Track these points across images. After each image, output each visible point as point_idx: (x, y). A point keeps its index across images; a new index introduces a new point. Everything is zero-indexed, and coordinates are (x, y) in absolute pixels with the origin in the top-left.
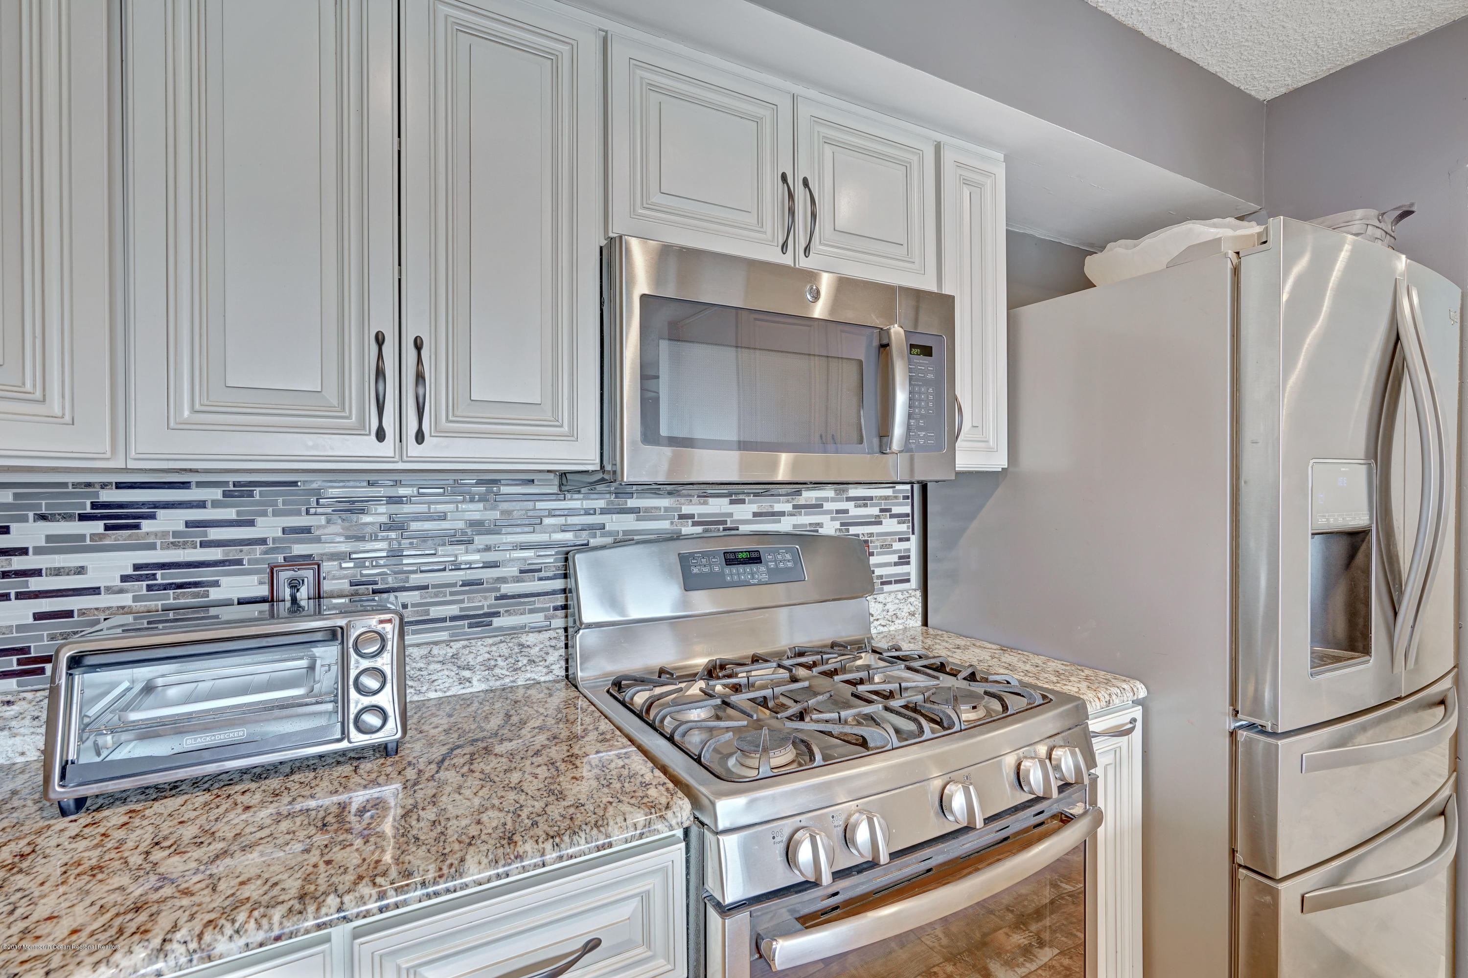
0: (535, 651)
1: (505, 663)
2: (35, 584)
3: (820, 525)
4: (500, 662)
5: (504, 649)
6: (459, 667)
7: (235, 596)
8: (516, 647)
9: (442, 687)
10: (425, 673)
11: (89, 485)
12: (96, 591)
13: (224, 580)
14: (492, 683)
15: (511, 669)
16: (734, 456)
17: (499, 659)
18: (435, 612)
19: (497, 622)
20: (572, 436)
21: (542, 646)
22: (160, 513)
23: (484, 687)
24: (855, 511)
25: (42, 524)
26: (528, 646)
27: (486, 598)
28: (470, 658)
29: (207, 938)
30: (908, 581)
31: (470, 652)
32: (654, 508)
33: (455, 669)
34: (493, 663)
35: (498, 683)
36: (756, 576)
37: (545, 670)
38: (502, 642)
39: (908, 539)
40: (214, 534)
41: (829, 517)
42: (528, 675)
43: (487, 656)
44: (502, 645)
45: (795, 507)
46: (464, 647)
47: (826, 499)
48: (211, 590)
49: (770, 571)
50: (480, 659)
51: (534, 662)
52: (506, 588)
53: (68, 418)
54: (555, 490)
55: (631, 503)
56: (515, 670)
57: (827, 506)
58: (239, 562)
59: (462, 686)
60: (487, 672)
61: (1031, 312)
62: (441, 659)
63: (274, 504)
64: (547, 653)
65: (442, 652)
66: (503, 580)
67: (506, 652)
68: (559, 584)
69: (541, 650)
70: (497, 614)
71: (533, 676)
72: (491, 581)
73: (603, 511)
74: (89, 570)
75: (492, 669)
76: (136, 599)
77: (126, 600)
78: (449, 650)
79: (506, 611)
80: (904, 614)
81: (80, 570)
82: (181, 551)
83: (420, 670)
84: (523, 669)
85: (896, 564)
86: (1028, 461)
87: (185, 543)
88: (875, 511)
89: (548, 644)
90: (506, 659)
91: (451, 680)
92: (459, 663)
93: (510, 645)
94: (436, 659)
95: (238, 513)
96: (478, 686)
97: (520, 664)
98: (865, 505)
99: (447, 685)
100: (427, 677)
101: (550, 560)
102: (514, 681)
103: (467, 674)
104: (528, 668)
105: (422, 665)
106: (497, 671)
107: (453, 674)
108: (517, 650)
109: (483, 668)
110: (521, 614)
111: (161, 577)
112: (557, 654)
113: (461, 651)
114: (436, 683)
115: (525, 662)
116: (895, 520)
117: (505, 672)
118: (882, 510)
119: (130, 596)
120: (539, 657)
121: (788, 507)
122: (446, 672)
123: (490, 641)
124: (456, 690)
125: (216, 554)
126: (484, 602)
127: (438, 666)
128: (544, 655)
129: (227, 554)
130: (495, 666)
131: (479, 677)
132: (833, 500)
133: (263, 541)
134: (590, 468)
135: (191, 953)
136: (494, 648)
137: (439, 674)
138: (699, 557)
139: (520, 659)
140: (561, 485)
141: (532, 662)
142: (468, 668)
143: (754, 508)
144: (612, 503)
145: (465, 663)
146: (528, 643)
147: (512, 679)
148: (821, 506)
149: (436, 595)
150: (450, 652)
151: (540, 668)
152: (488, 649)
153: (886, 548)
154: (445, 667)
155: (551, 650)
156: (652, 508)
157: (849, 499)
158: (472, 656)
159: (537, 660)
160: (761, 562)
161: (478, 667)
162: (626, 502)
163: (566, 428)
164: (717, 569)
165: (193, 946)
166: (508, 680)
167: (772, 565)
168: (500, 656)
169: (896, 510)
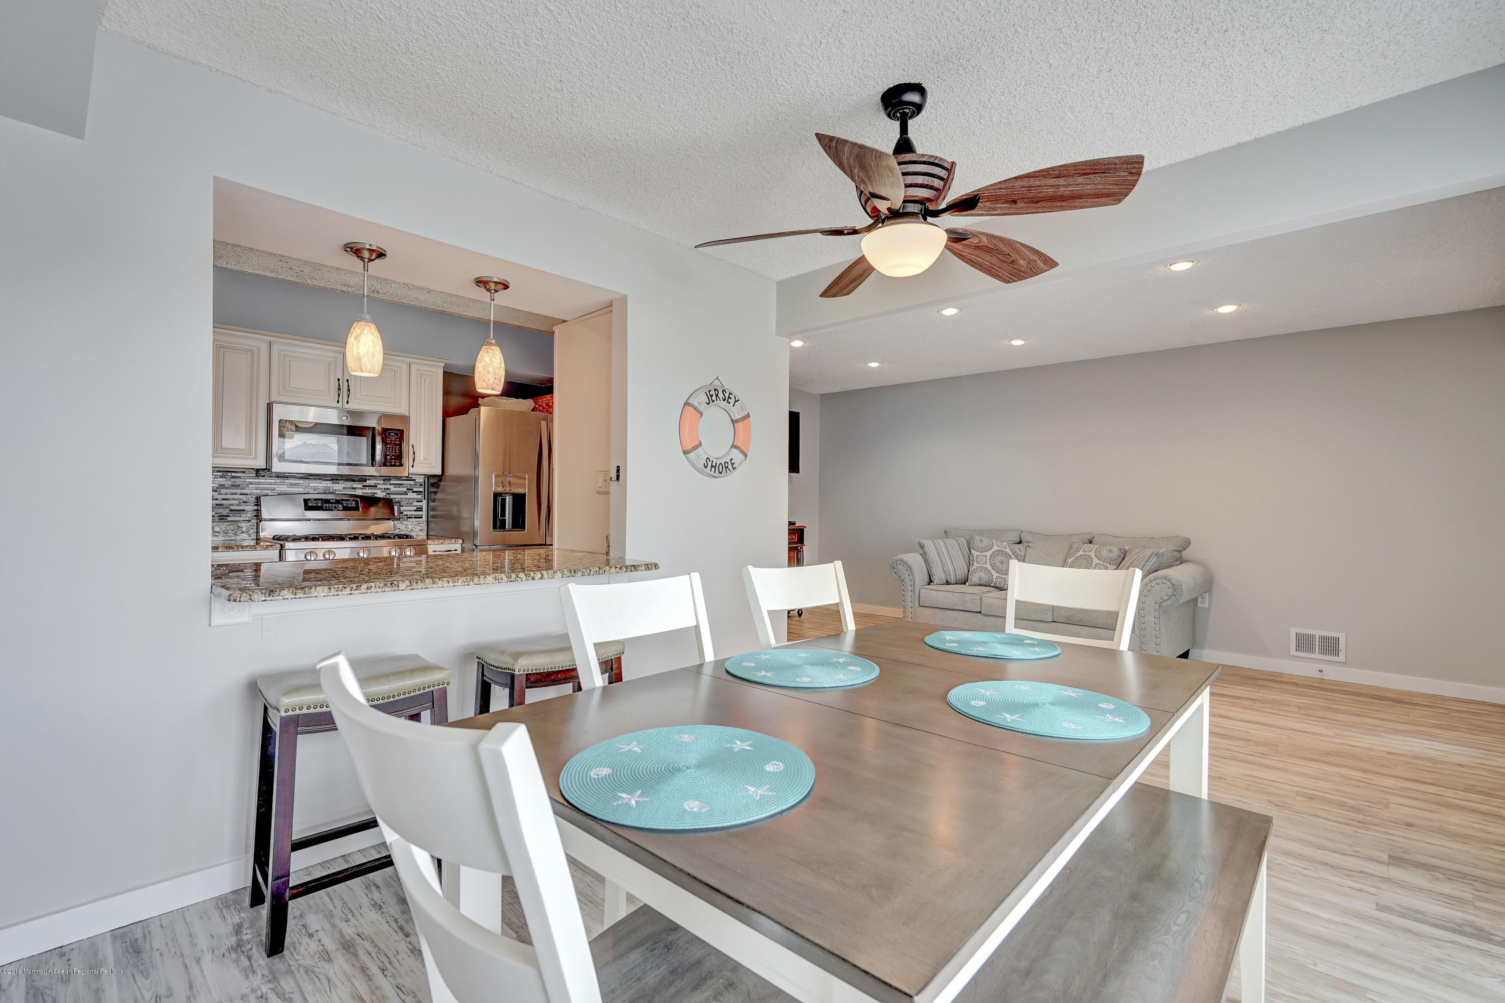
0: (244, 529)
3: (376, 494)
4: (230, 531)
16: (336, 467)
19: (229, 519)
20: (255, 458)
21: (247, 528)
23: (223, 539)
24: (393, 488)
27: (225, 511)
30: (422, 518)
34: (227, 531)
35: (229, 538)
36: (337, 508)
37: (248, 536)
39: (422, 501)
41: (380, 491)
43: (225, 529)
45: (363, 486)
47: (379, 484)
49: (343, 507)
52: (232, 508)
54: (255, 475)
57: (379, 486)
60: (224, 534)
61: (451, 421)
66: (232, 505)
68: (255, 508)
70: (229, 516)
71: (243, 537)
72: (227, 505)
79: (233, 516)
80: (417, 530)
85: (415, 511)
86: (451, 471)
88: (405, 490)
90: (232, 531)
93: (234, 526)
96: (220, 538)
97: (238, 533)
98: (400, 487)
101: (252, 499)
103: (216, 534)
104: (241, 534)
106: (228, 534)
108: (237, 528)
110: (239, 517)
112: (253, 531)
115: (240, 532)
116: (415, 494)
117: (232, 534)
118: (408, 489)
120: (246, 531)
121: (361, 486)
123: (226, 524)
131: (221, 535)
132: (382, 484)
134: (263, 468)
136: (228, 527)
138: (314, 500)
139: (238, 531)
140: (256, 474)
141: (242, 532)
143: (344, 486)
144: (271, 480)
145: (216, 531)
146: (242, 526)
147: (235, 537)
148: (376, 486)
152: (225, 527)
153: (411, 505)
155: (251, 530)
157: (390, 484)
158: (219, 529)
160: (340, 503)
161: (221, 532)
163: (253, 456)
164: (320, 505)
167: (345, 505)
168: (230, 529)
169: (415, 490)
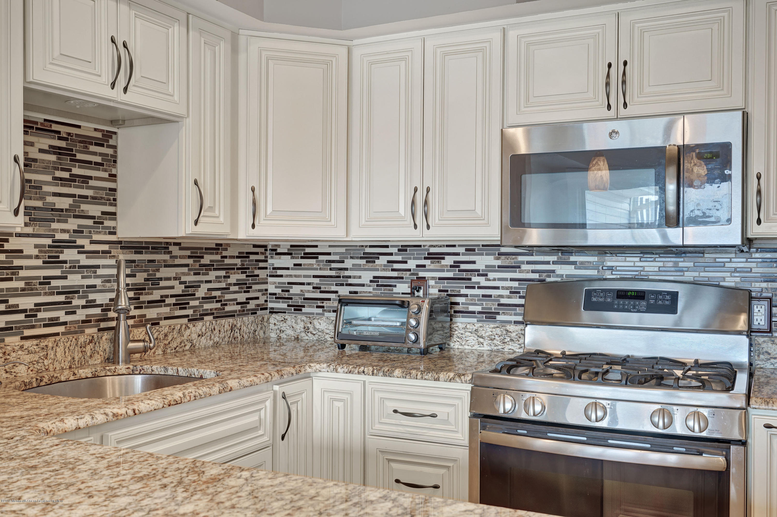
0: (513, 335)
1: (499, 339)
2: (350, 281)
5: (498, 331)
6: (478, 336)
7: (401, 291)
8: (504, 331)
9: (470, 344)
10: (463, 336)
11: (362, 246)
12: (363, 285)
13: (398, 285)
14: (493, 347)
15: (502, 342)
17: (496, 336)
18: (471, 308)
19: (499, 318)
20: (488, 224)
21: (517, 333)
22: (381, 257)
23: (489, 348)
25: (352, 260)
26: (510, 332)
27: (493, 305)
28: (483, 333)
29: (337, 367)
31: (483, 330)
32: (587, 262)
33: (476, 336)
34: (493, 337)
35: (496, 348)
36: (637, 307)
37: (518, 346)
38: (497, 327)
40: (396, 266)
42: (510, 347)
43: (491, 333)
44: (497, 329)
46: (481, 327)
48: (394, 288)
49: (649, 304)
50: (487, 334)
51: (513, 341)
52: (503, 301)
53: (335, 226)
55: (573, 258)
56: (504, 343)
58: (402, 278)
59: (479, 346)
60: (490, 341)
62: (470, 331)
63: (414, 254)
64: (520, 337)
65: (471, 328)
66: (501, 296)
67: (500, 333)
69: (517, 335)
70: (498, 313)
71: (512, 348)
72: (496, 296)
73: (554, 263)
74: (362, 277)
75: (493, 340)
76: (374, 289)
77: (370, 289)
78: (474, 327)
79: (503, 313)
81: (360, 277)
82: (385, 272)
83: (462, 334)
84: (507, 343)
87: (387, 269)
89: (520, 332)
90: (500, 336)
91: (474, 342)
92: (478, 334)
93: (502, 329)
94: (468, 330)
95: (402, 258)
96: (486, 348)
97: (506, 340)
99: (473, 344)
100: (465, 338)
102: (503, 349)
103: (481, 340)
104: (510, 343)
105: (463, 332)
106: (495, 342)
107: (475, 339)
108: (505, 332)
109: (488, 339)
110: (510, 315)
111: (381, 282)
113: (480, 329)
114: (468, 342)
115: (509, 340)
117: (498, 343)
119: (372, 288)
120: (515, 338)
122: (472, 337)
123: (493, 326)
124: (476, 347)
125: (395, 274)
126: (493, 307)
127: (469, 334)
128: (518, 338)
129: (398, 274)
130: (494, 339)
131: (487, 343)
133: (410, 270)
135: (334, 369)
136: (494, 330)
137: (470, 338)
138: (599, 292)
139: (506, 337)
141: (512, 340)
142: (482, 337)
144: (561, 258)
145: (481, 335)
146: (510, 330)
147: (502, 347)
149: (472, 300)
150: (475, 328)
151: (516, 344)
152: (491, 330)
154: (472, 335)
156: (585, 262)
158: (484, 332)
159: (514, 340)
160: (644, 299)
161: (486, 338)
162: (569, 258)
163: (486, 221)
164: (609, 300)
165: (334, 367)
166: (500, 347)
167: (652, 302)
168: (497, 334)
